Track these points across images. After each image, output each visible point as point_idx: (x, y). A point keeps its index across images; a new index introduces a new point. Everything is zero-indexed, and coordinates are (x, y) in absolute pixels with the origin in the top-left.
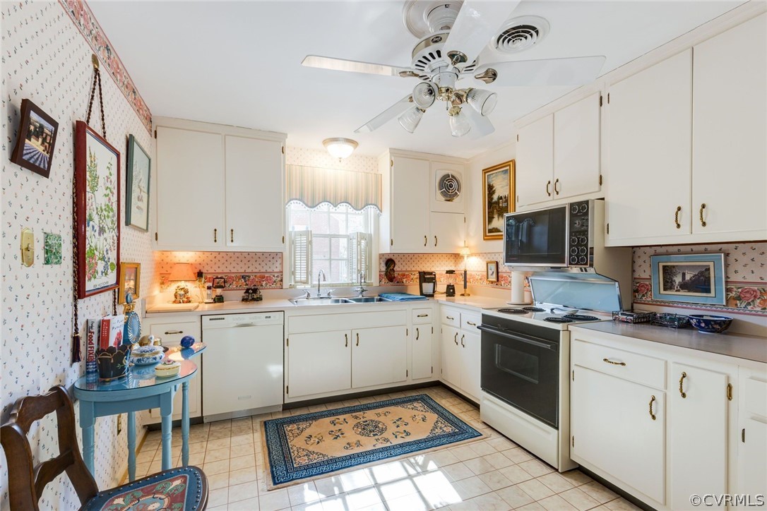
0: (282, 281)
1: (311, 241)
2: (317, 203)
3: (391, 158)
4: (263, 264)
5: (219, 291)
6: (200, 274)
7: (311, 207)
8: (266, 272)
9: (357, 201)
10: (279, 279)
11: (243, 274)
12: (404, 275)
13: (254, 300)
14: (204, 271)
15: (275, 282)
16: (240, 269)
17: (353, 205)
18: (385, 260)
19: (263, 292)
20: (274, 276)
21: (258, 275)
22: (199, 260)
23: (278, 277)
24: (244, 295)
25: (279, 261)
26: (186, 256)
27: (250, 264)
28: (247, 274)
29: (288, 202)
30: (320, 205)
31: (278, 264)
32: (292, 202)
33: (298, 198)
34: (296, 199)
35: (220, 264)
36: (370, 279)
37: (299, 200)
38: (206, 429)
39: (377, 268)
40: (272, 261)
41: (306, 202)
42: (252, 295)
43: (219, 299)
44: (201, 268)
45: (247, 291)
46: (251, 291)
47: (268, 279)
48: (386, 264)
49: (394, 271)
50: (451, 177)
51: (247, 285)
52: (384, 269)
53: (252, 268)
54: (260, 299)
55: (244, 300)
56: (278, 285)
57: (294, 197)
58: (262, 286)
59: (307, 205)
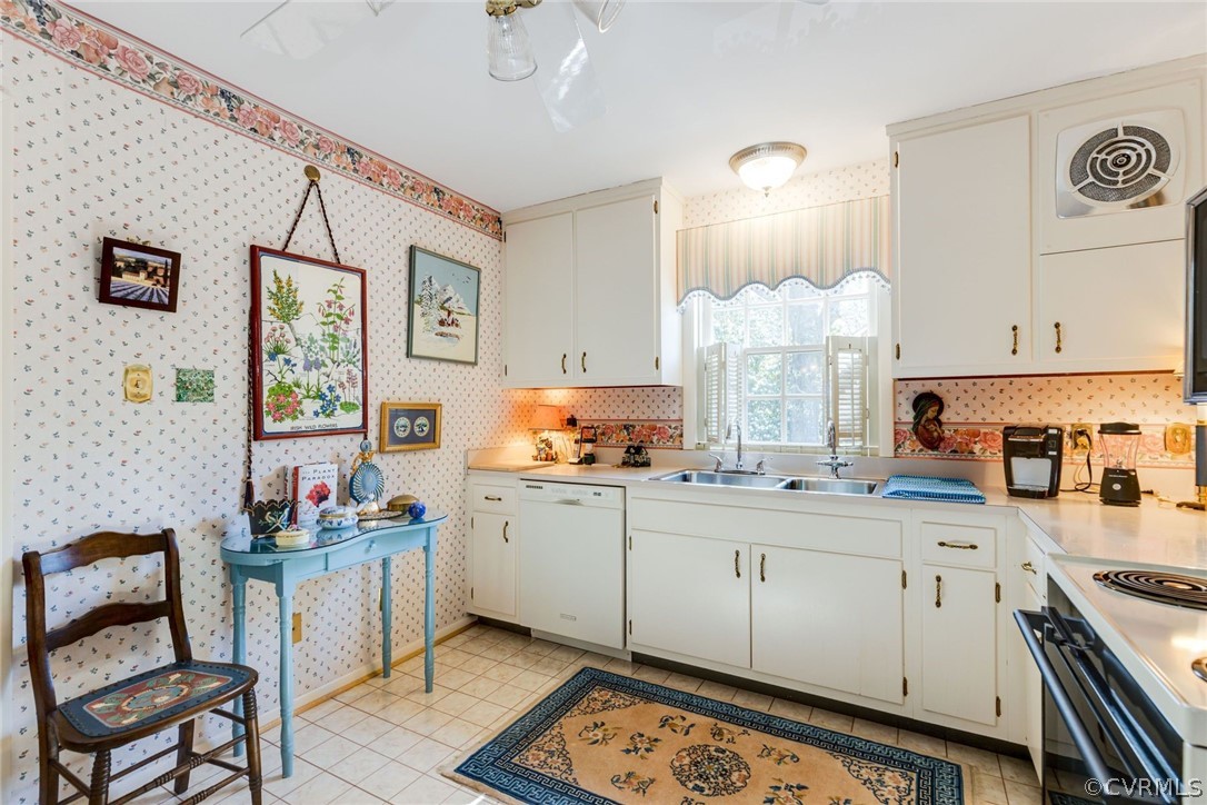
0: (681, 436)
1: (725, 362)
2: (736, 288)
3: (892, 145)
4: (654, 406)
5: (588, 448)
6: (572, 422)
7: (724, 299)
8: (659, 420)
9: (822, 269)
10: (678, 432)
11: (625, 423)
12: (977, 434)
13: (636, 465)
14: (577, 417)
15: (671, 437)
16: (620, 413)
17: (813, 280)
18: (913, 397)
19: (652, 454)
20: (670, 427)
21: (647, 424)
22: (573, 402)
23: (676, 428)
24: (624, 455)
25: (678, 400)
26: (558, 396)
27: (634, 407)
28: (631, 423)
29: (686, 295)
30: (743, 291)
31: (676, 407)
32: (690, 295)
33: (701, 285)
34: (698, 289)
35: (596, 407)
36: (874, 439)
37: (703, 289)
38: (533, 649)
39: (891, 413)
40: (668, 401)
41: (715, 290)
42: (636, 458)
43: (589, 460)
44: (573, 412)
45: (628, 451)
46: (632, 451)
47: (661, 432)
48: (916, 405)
49: (940, 424)
50: (1121, 136)
51: (630, 440)
52: (908, 416)
53: (639, 413)
54: (646, 464)
55: (625, 464)
56: (677, 443)
57: (694, 286)
58: (652, 442)
59: (717, 296)
